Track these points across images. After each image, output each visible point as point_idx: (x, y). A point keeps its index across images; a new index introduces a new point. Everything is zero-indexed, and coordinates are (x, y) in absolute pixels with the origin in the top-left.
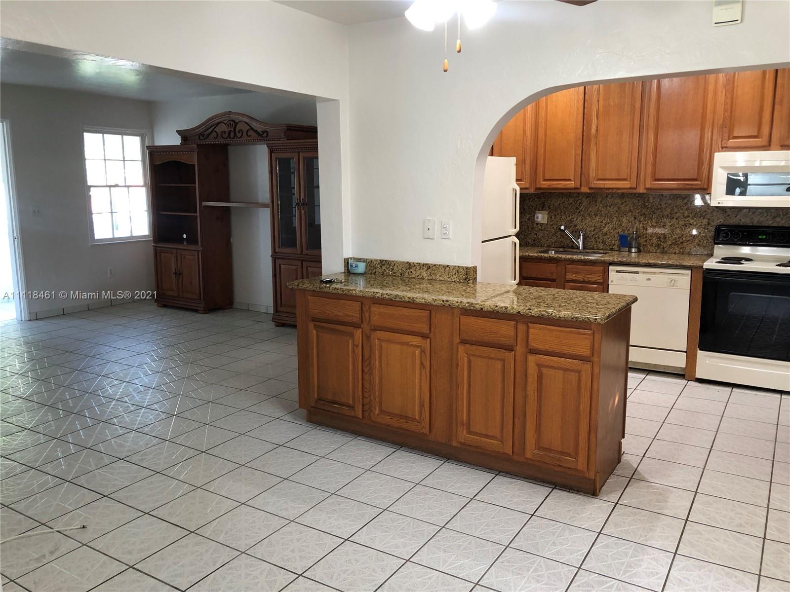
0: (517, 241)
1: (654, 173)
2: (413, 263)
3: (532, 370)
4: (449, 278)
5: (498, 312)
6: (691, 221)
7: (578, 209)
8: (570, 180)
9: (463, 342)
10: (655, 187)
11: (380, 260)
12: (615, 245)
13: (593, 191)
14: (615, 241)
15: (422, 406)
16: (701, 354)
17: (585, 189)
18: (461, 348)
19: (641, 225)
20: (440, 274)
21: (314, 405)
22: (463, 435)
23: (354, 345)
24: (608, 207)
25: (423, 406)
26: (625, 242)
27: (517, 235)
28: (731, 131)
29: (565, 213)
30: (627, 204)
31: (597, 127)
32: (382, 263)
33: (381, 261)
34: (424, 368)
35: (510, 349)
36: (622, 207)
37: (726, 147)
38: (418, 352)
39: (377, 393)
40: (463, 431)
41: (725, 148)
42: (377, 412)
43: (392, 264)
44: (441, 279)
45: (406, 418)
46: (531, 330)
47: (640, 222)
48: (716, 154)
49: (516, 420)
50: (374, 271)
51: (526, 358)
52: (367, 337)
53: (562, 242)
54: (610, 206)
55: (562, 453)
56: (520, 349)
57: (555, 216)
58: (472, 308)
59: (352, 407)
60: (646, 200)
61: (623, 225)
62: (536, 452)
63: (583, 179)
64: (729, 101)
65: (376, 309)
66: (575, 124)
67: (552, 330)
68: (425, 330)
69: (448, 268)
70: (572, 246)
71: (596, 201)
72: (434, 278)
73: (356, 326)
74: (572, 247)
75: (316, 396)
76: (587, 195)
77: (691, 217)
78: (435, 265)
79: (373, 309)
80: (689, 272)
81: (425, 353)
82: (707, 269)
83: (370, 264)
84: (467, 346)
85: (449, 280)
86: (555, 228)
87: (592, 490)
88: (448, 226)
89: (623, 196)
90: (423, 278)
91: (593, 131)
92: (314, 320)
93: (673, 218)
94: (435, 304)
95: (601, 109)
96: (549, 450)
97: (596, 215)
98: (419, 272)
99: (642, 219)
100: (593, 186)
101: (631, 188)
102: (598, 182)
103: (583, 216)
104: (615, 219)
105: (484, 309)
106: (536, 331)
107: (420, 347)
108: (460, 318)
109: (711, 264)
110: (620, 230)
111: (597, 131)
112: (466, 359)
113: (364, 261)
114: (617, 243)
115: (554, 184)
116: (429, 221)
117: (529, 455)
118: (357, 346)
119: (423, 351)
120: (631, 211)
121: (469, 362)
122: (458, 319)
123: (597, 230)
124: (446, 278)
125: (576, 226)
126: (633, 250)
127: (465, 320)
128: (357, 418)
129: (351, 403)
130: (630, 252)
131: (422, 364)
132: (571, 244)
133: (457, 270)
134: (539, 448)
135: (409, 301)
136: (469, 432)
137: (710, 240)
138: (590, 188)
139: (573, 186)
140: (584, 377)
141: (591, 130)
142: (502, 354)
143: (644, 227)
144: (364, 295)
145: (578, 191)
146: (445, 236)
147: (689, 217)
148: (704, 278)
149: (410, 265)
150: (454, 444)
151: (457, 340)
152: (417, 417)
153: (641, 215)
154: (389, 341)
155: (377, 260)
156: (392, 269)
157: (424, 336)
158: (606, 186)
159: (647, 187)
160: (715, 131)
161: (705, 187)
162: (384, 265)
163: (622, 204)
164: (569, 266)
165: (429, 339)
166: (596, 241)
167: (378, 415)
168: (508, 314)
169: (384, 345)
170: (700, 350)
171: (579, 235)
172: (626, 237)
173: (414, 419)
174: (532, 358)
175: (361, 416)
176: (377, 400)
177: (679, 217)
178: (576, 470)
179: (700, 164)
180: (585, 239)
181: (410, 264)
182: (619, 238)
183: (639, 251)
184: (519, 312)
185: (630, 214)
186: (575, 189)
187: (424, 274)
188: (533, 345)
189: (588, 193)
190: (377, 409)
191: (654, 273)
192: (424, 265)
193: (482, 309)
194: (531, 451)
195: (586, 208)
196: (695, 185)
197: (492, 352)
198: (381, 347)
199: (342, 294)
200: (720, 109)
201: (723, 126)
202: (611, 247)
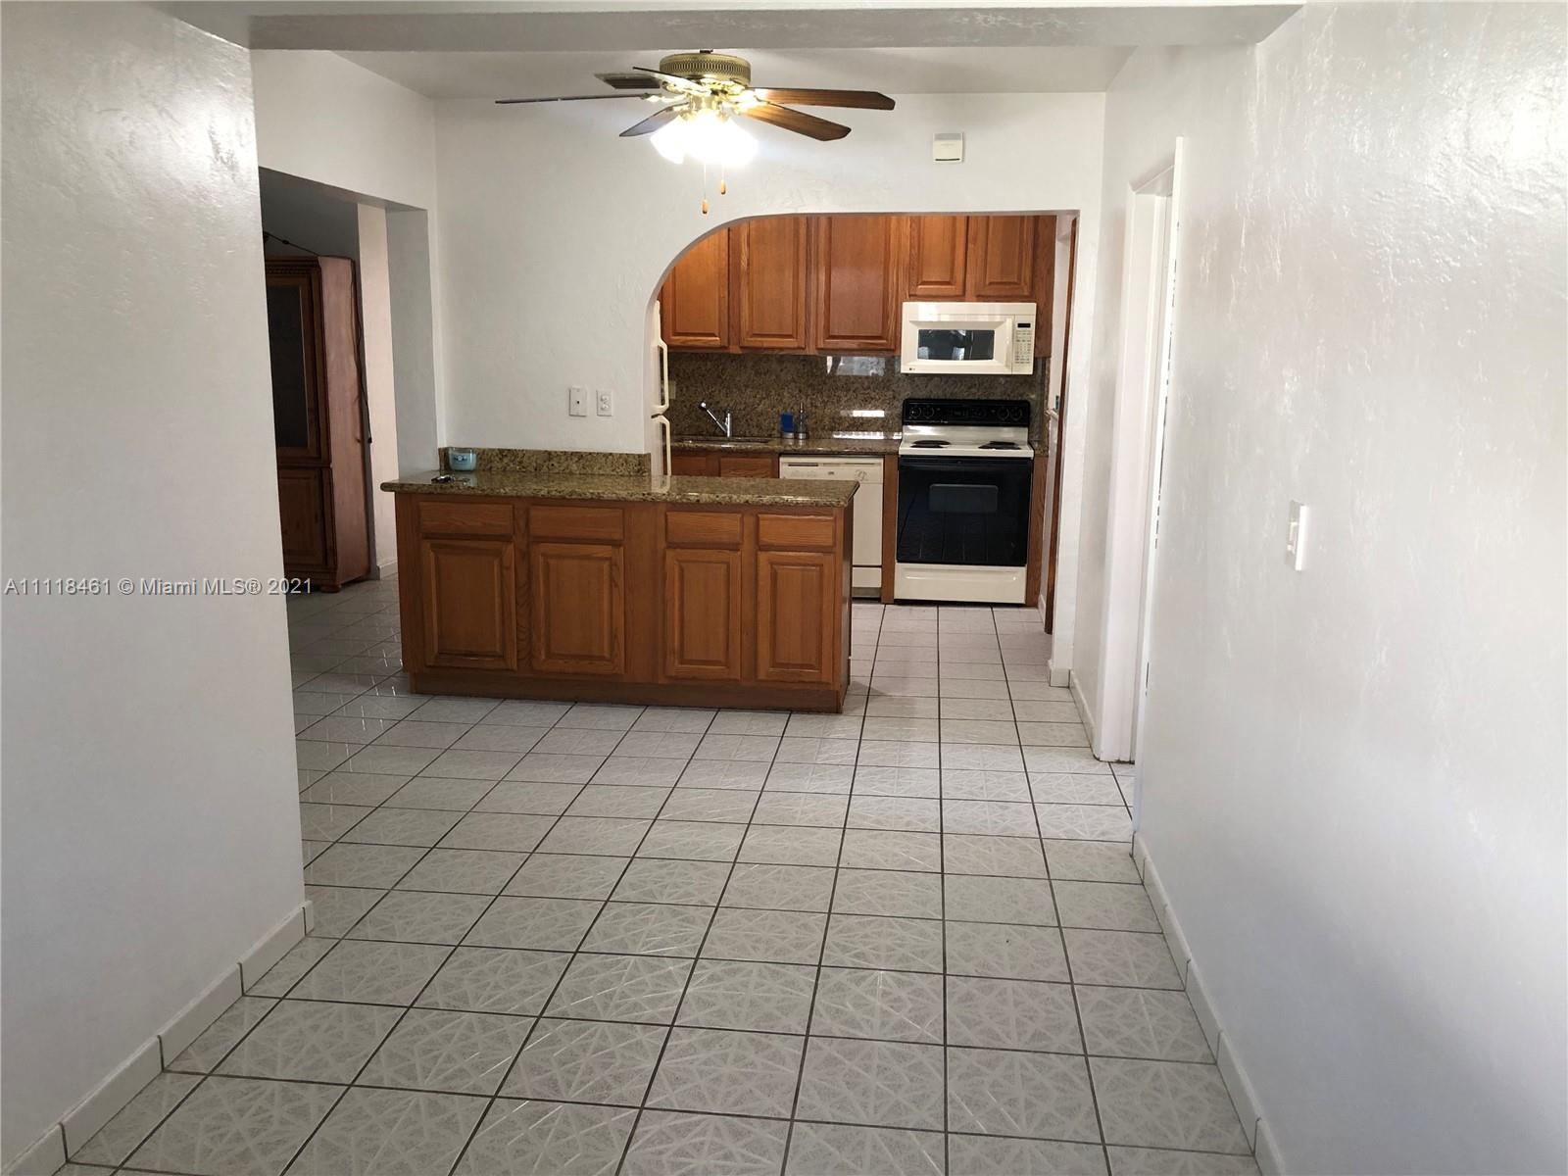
0: (667, 422)
1: (827, 328)
2: (556, 452)
3: (764, 571)
4: (613, 471)
5: (720, 503)
6: (873, 394)
7: (720, 377)
8: (714, 335)
9: (672, 546)
10: (829, 346)
11: (499, 450)
12: (774, 429)
13: (745, 351)
14: (774, 423)
15: (613, 637)
16: (899, 567)
17: (734, 349)
18: (670, 553)
19: (809, 400)
20: (599, 465)
21: (431, 664)
22: (676, 667)
23: (501, 565)
24: (763, 376)
25: (616, 636)
26: (788, 424)
27: (665, 414)
28: (920, 274)
29: (702, 383)
30: (789, 371)
31: (748, 260)
32: (503, 453)
33: (501, 451)
34: (616, 586)
35: (735, 547)
36: (782, 374)
37: (915, 295)
38: (606, 565)
39: (543, 631)
40: (674, 662)
41: (914, 297)
42: (543, 657)
43: (520, 455)
44: (601, 472)
45: (590, 657)
46: (761, 523)
47: (807, 396)
48: (904, 304)
49: (744, 636)
50: (488, 467)
51: (756, 554)
52: (525, 555)
53: (699, 426)
54: (765, 374)
55: (803, 666)
56: (747, 547)
57: (687, 387)
58: (684, 501)
59: (502, 657)
60: (813, 365)
61: (784, 400)
62: (771, 669)
63: (732, 333)
64: (915, 234)
65: (537, 513)
66: (717, 252)
67: (786, 519)
68: (618, 536)
69: (610, 457)
70: (714, 432)
71: (745, 367)
72: (590, 472)
73: (506, 539)
74: (714, 435)
75: (436, 650)
76: (734, 358)
77: (872, 387)
78: (590, 454)
79: (533, 513)
80: (881, 461)
81: (616, 565)
82: (902, 456)
83: (483, 455)
84: (678, 550)
85: (615, 473)
86: (688, 406)
87: (835, 709)
88: (608, 398)
89: (781, 359)
90: (571, 473)
91: (744, 264)
92: (429, 536)
93: (849, 390)
94: (631, 499)
95: (753, 233)
96: (787, 665)
97: (747, 387)
98: (565, 465)
99: (809, 392)
100: (746, 344)
101: (799, 348)
102: (752, 339)
103: (729, 388)
104: (773, 392)
105: (701, 502)
106: (766, 520)
107: (610, 559)
108: (666, 516)
109: (905, 449)
110: (780, 408)
111: (748, 264)
112: (677, 570)
113: (474, 451)
114: (778, 427)
115: (691, 341)
116: (578, 390)
117: (762, 676)
118: (508, 568)
119: (613, 564)
120: (794, 381)
121: (682, 570)
122: (663, 517)
123: (749, 409)
124: (609, 471)
125: (718, 402)
126: (801, 436)
127: (673, 517)
128: (508, 670)
129: (498, 650)
130: (796, 438)
131: (612, 579)
132: (712, 430)
133: (626, 458)
134: (775, 665)
135: (592, 498)
136: (683, 661)
137: (897, 419)
138: (742, 348)
139: (718, 344)
140: (826, 571)
141: (740, 264)
142: (726, 555)
143: (812, 403)
144: (519, 494)
145: (726, 351)
146: (602, 411)
147: (869, 388)
148: (900, 467)
149: (549, 455)
150: (662, 681)
151: (662, 544)
152: (607, 655)
153: (809, 386)
154: (559, 557)
155: (494, 450)
156: (521, 462)
157: (615, 544)
158: (765, 345)
159: (819, 346)
160: (901, 273)
161: (893, 347)
162: (506, 456)
163: (782, 370)
164: (725, 459)
165: (622, 549)
166: (749, 425)
167: (544, 661)
168: (733, 505)
169: (552, 562)
170: (899, 562)
171: (726, 416)
172: (791, 417)
173: (602, 658)
174: (763, 557)
175: (515, 667)
176: (543, 640)
177: (857, 388)
178: (820, 683)
179: (885, 316)
180: (732, 421)
181: (549, 453)
182: (780, 419)
183: (807, 438)
184: (747, 502)
185: (793, 384)
186: (721, 347)
187: (574, 467)
188: (765, 539)
189: (739, 355)
190: (543, 652)
191: (838, 464)
192: (572, 453)
193: (698, 501)
194: (765, 670)
195: (731, 376)
196: (882, 344)
197: (713, 555)
198: (547, 565)
199: (480, 496)
200: (906, 243)
201: (910, 267)
202: (769, 433)
